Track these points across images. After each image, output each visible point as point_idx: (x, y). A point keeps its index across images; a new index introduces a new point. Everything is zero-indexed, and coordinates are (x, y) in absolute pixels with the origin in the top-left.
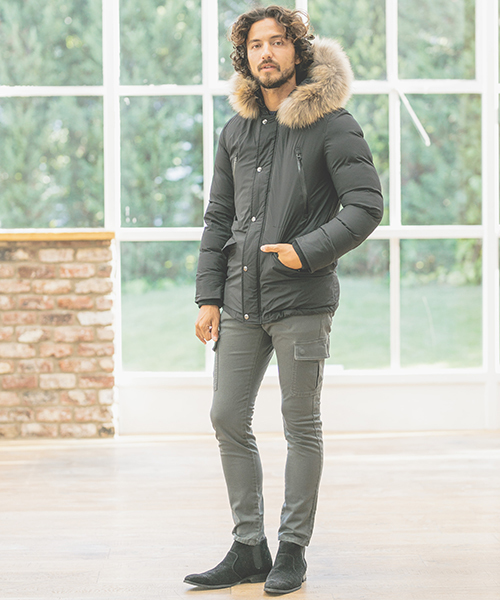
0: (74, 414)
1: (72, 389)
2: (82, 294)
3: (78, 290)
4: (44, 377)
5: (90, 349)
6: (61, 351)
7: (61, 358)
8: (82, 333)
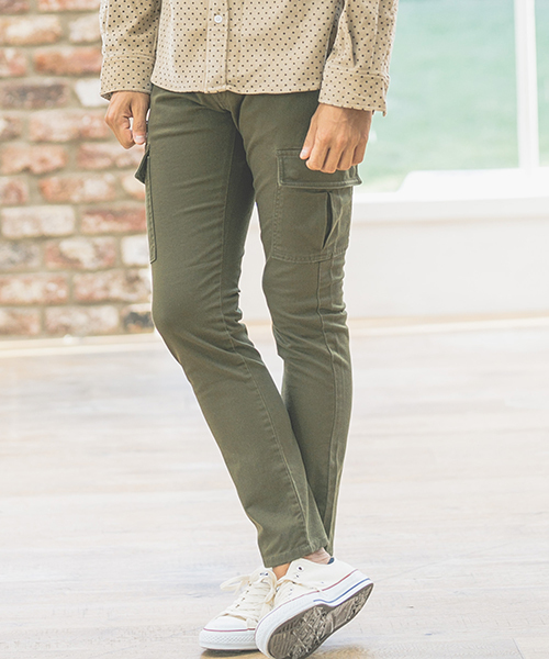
0: (72, 287)
1: (68, 236)
2: (84, 43)
3: (76, 36)
4: (12, 213)
5: (103, 155)
6: (43, 161)
7: (44, 175)
8: (85, 122)
